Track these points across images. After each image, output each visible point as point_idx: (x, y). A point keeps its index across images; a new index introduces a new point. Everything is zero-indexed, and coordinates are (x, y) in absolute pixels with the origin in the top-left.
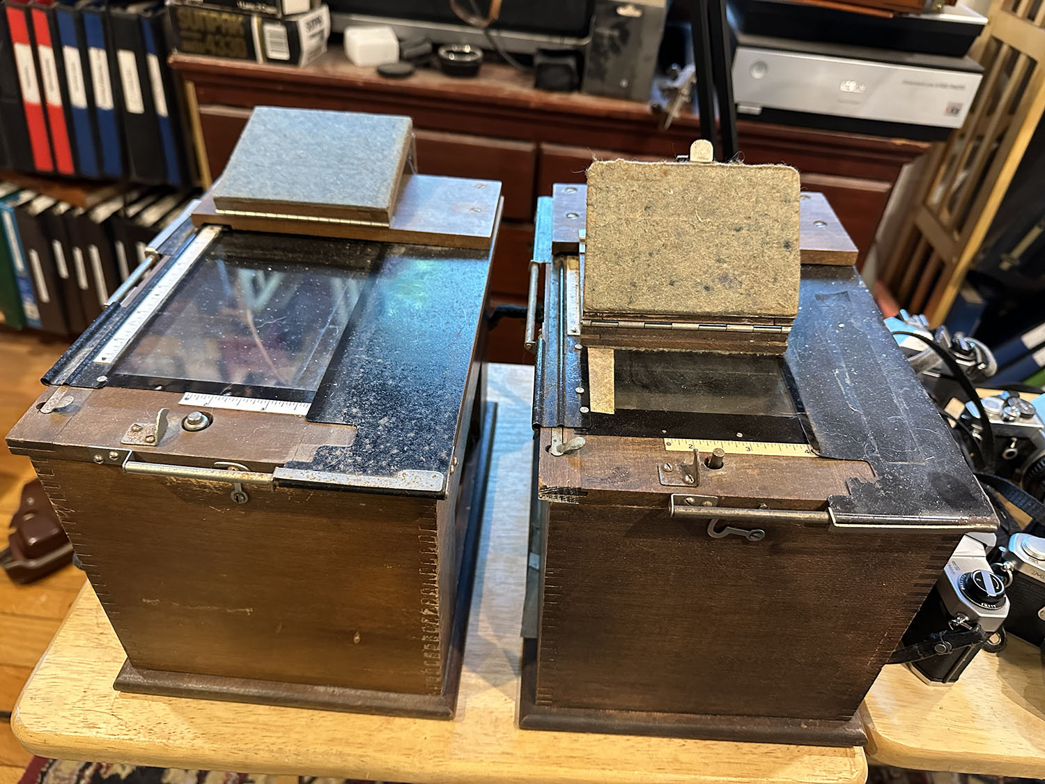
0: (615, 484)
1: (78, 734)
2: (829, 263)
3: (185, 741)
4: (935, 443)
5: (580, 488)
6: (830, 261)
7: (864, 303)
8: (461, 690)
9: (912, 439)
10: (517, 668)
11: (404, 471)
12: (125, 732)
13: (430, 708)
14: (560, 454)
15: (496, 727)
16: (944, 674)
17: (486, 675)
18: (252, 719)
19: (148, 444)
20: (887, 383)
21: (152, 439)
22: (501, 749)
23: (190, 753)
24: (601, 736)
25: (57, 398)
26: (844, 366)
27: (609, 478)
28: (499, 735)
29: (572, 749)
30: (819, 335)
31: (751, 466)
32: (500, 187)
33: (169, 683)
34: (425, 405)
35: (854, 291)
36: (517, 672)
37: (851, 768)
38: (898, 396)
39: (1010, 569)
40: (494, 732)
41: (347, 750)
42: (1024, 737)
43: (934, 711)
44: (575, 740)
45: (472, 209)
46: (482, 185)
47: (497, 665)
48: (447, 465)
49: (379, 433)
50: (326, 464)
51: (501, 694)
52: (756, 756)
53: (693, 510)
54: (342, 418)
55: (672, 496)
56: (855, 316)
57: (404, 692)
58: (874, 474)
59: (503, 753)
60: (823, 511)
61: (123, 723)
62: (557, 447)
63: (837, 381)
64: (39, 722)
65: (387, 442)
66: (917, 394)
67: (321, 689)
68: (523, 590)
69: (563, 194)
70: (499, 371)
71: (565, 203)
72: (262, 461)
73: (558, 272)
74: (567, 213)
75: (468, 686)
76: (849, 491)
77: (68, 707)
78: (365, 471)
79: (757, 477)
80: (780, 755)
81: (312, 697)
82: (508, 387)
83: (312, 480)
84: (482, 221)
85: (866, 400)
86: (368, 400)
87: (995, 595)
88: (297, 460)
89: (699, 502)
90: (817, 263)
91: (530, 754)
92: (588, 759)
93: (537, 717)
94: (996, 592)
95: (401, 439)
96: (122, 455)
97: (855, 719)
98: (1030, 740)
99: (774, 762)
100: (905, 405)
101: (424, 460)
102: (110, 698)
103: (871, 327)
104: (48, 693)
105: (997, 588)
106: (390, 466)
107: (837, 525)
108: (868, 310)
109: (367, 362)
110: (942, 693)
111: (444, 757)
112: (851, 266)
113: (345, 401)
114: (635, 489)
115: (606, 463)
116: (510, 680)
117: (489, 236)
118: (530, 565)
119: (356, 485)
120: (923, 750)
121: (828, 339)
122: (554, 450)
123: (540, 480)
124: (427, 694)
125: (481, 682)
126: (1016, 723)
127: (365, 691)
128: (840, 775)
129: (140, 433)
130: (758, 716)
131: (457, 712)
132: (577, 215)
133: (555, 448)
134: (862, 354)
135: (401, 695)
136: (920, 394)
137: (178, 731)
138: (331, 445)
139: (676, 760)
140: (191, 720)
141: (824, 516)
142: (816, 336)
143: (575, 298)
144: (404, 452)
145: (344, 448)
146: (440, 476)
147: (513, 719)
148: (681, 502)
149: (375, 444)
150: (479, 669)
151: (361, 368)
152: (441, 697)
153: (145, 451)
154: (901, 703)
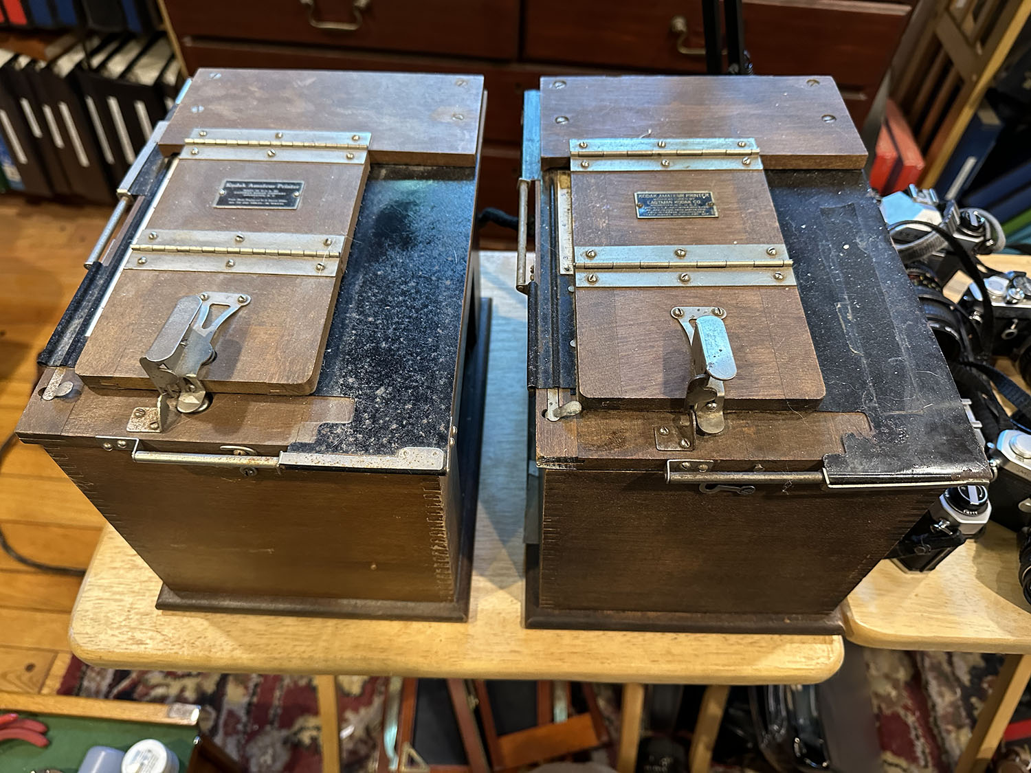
0: (612, 452)
1: (128, 651)
2: (836, 168)
3: (224, 653)
4: (935, 388)
5: (577, 457)
6: (837, 165)
7: (871, 217)
8: (473, 594)
9: (912, 384)
10: (522, 571)
11: (405, 449)
12: (170, 647)
13: (445, 614)
14: (556, 419)
15: (504, 627)
16: (921, 566)
17: (492, 578)
18: (282, 630)
19: (153, 431)
20: (890, 317)
21: (156, 426)
22: (509, 648)
23: (230, 662)
24: (600, 633)
25: (57, 383)
26: (846, 297)
27: (606, 444)
28: (507, 635)
29: (575, 646)
30: (822, 260)
31: (747, 423)
32: (482, 82)
33: (204, 602)
34: (420, 371)
35: (861, 202)
36: (521, 574)
37: (829, 654)
38: (900, 332)
39: (996, 466)
40: (503, 632)
41: (369, 655)
42: (993, 620)
43: (910, 598)
44: (576, 637)
45: (454, 116)
46: (463, 81)
47: (502, 568)
48: (446, 440)
49: (377, 406)
50: (328, 446)
51: (507, 596)
52: (742, 646)
53: (688, 477)
54: (339, 390)
55: (668, 462)
56: (861, 234)
57: (421, 601)
58: (870, 427)
59: (512, 651)
60: (817, 471)
61: (167, 638)
62: (554, 411)
63: (838, 317)
64: (92, 641)
65: (386, 415)
66: (920, 329)
67: (345, 602)
68: (523, 494)
69: (552, 91)
70: (492, 259)
71: (554, 102)
72: (266, 444)
73: (548, 192)
74: (555, 116)
75: (478, 589)
76: (844, 448)
77: (115, 626)
78: (367, 450)
79: (753, 436)
80: (764, 644)
81: (336, 609)
82: (501, 277)
83: (317, 465)
84: (465, 132)
85: (867, 338)
86: (363, 367)
87: (977, 504)
88: (300, 441)
89: (694, 468)
90: (824, 168)
91: (536, 651)
92: (588, 654)
93: (541, 619)
94: (979, 500)
95: (399, 411)
96: (130, 443)
97: (837, 613)
98: (997, 623)
99: (759, 651)
100: (907, 344)
101: (424, 435)
102: (153, 616)
103: (877, 247)
104: (95, 614)
105: (981, 496)
106: (391, 444)
107: (830, 486)
108: (875, 225)
109: (358, 321)
110: (919, 581)
111: (458, 657)
112: (860, 170)
113: (341, 369)
114: (632, 455)
115: (602, 427)
116: (515, 582)
117: (474, 152)
118: (530, 472)
119: (360, 467)
120: (896, 636)
121: (831, 264)
122: (550, 415)
123: (538, 450)
124: (442, 601)
125: (489, 585)
126: (986, 606)
127: (385, 602)
128: (819, 661)
129: (143, 418)
130: (745, 613)
131: (471, 614)
132: (566, 119)
133: (552, 413)
134: (866, 283)
135: (418, 604)
136: (923, 329)
137: (218, 643)
138: (330, 422)
139: (669, 653)
140: (228, 633)
141: (818, 476)
142: (819, 262)
143: (567, 226)
144: (404, 427)
145: (344, 425)
146: (440, 453)
147: (519, 620)
148: (676, 468)
149: (374, 419)
150: (487, 573)
151: (353, 329)
152: (454, 603)
153: (152, 439)
154: (878, 592)
